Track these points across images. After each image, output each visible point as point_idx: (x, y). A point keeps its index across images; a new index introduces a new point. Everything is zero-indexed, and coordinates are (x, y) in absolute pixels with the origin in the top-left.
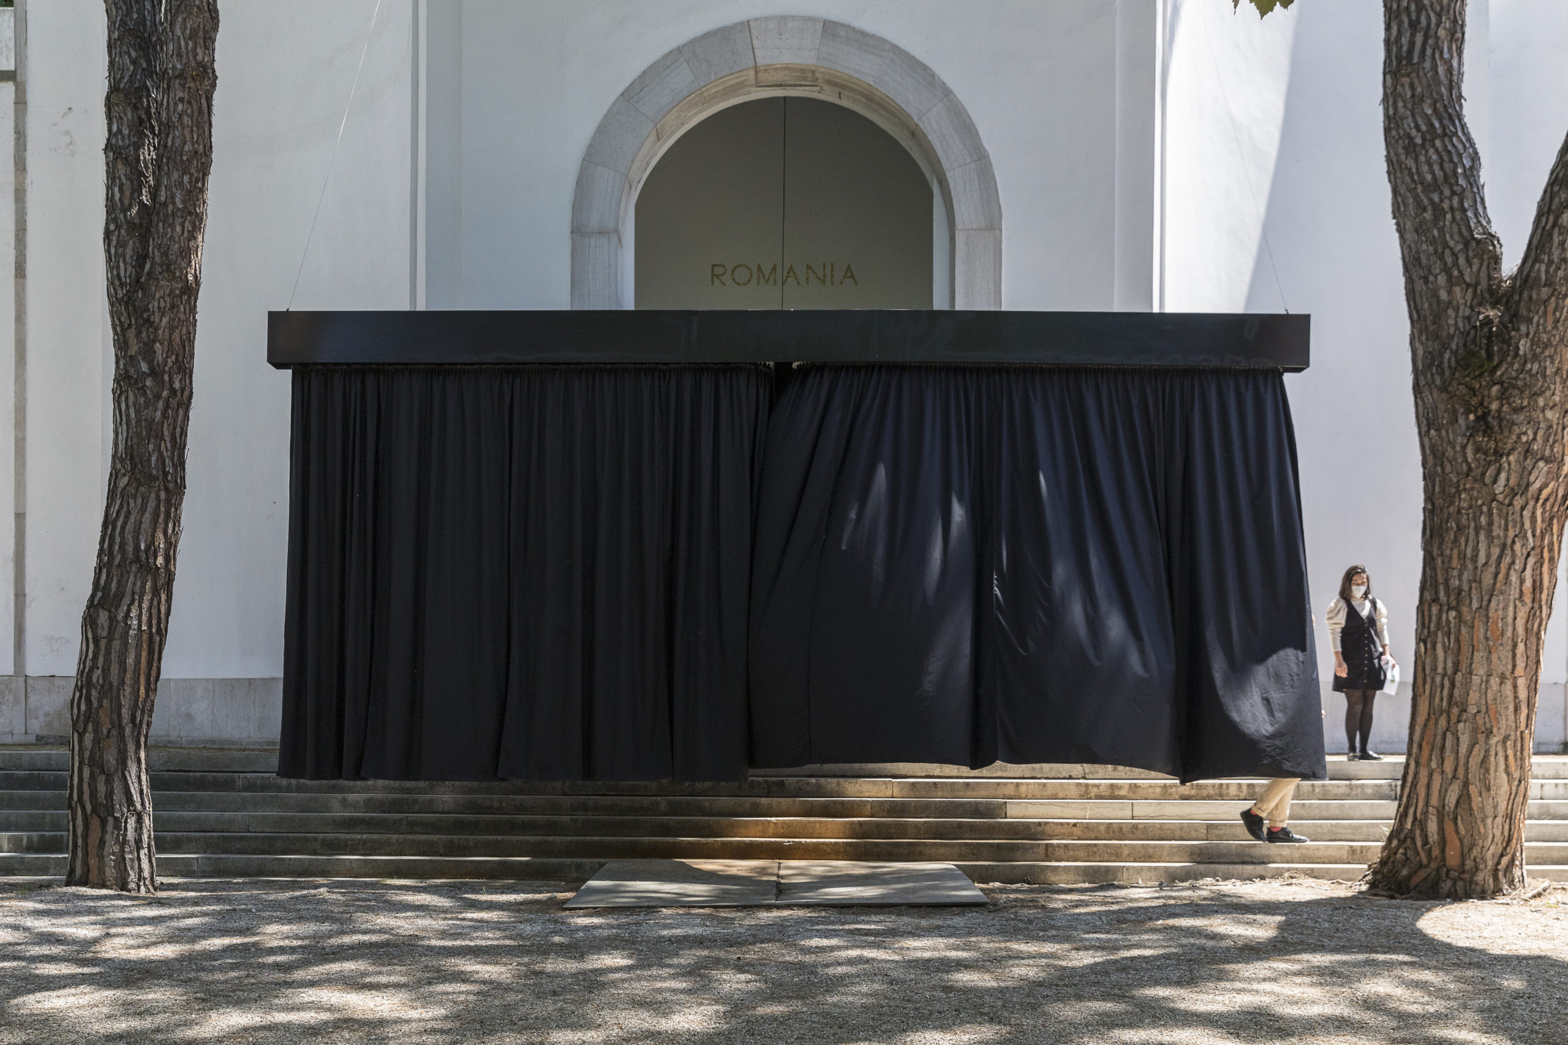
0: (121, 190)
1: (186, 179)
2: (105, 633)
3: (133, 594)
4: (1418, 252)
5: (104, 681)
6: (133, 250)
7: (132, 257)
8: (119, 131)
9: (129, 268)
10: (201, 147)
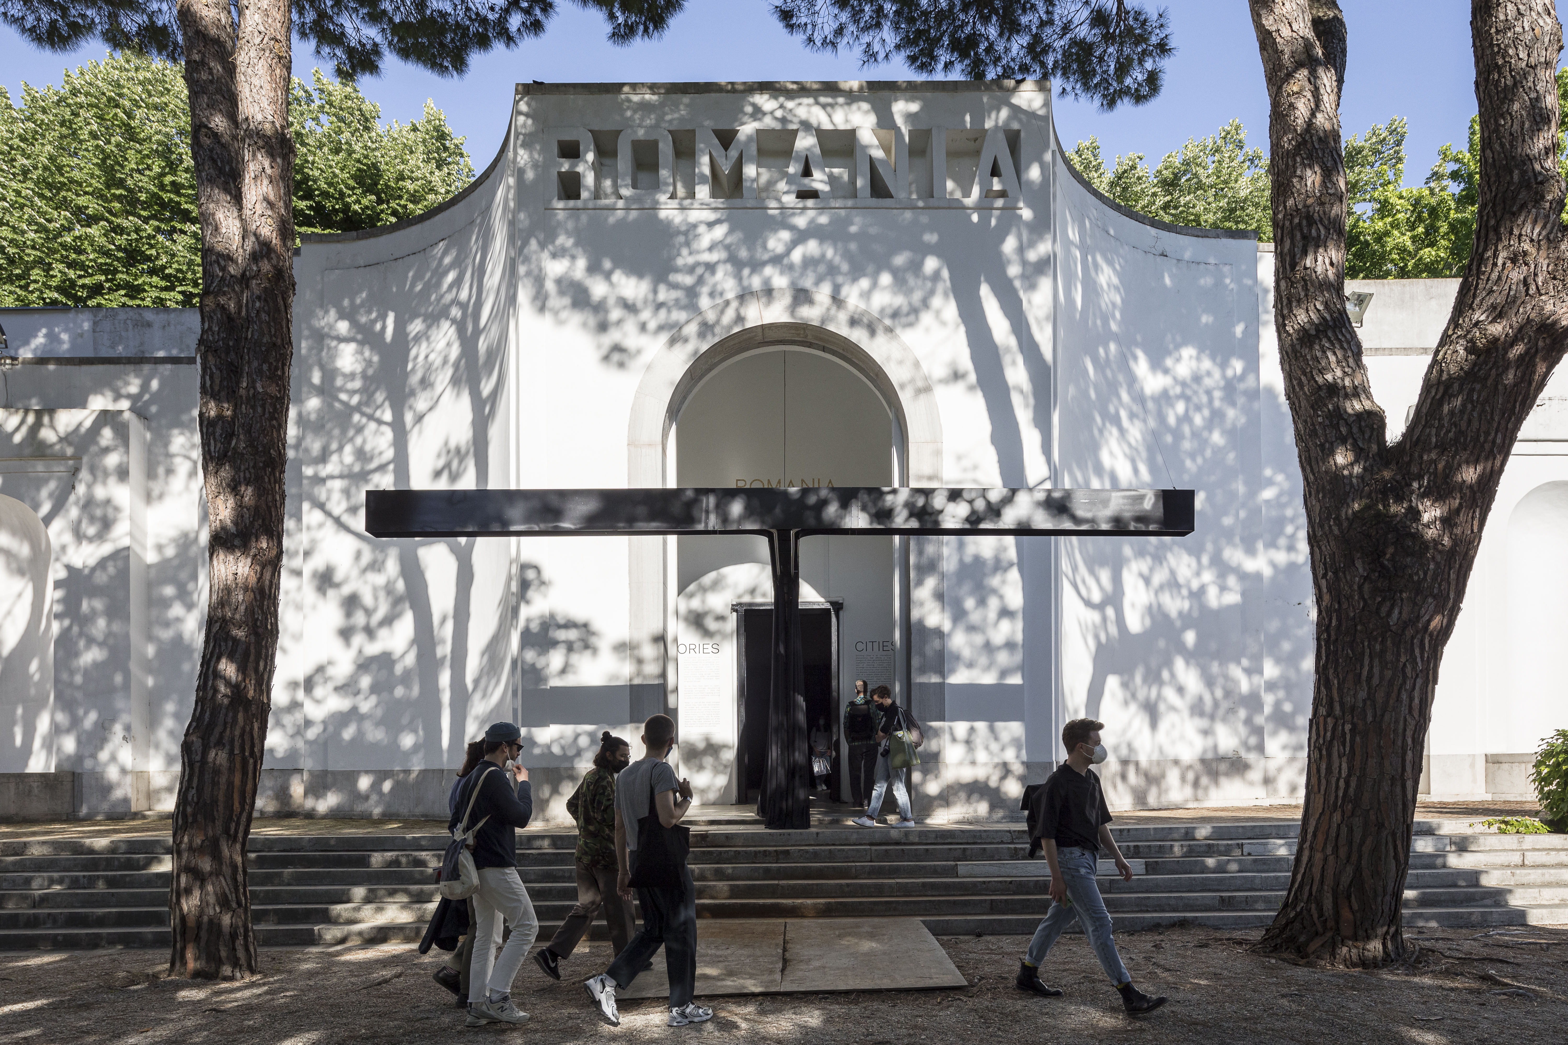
0: (211, 378)
1: (265, 367)
2: (198, 758)
3: (225, 723)
4: (1313, 424)
5: (199, 799)
6: (222, 429)
7: (221, 435)
8: (210, 328)
9: (219, 445)
10: (279, 341)
